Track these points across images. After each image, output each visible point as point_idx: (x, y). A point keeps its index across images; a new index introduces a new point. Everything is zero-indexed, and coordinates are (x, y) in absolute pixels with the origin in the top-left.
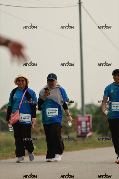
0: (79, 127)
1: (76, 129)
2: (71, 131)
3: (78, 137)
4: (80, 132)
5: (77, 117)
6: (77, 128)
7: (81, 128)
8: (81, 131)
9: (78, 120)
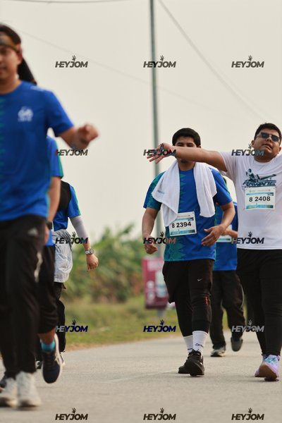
0: (150, 284)
1: (143, 291)
2: (133, 295)
3: (149, 307)
4: (151, 296)
5: (146, 262)
6: (146, 287)
7: (155, 286)
8: (156, 293)
9: (146, 267)
